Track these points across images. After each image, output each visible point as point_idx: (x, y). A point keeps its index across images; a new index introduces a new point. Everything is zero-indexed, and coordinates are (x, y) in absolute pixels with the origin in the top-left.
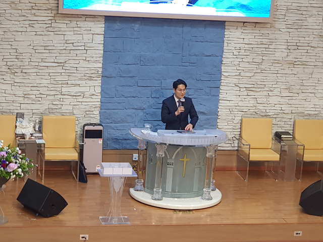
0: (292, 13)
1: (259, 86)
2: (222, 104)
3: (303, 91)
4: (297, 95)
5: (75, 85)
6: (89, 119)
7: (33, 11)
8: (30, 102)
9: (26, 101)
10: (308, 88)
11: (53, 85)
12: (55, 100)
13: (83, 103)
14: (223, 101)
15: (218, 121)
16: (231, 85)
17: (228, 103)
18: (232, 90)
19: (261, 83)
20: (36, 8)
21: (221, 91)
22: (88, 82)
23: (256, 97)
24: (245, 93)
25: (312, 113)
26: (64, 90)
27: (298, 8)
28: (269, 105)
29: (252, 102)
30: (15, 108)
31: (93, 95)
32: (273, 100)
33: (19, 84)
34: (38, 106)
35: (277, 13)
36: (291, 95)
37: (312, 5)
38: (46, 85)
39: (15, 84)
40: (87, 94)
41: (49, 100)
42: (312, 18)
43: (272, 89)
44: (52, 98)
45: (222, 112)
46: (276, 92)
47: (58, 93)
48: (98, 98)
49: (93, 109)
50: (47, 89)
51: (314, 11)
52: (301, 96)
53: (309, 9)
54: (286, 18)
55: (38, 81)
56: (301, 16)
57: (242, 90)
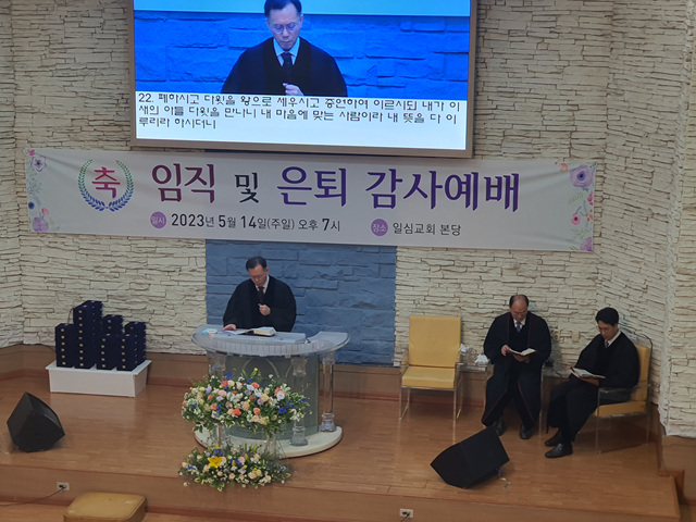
0: (512, 141)
1: (463, 264)
2: (400, 292)
3: (543, 274)
4: (533, 281)
5: (167, 255)
6: (189, 307)
7: (101, 143)
8: (103, 278)
9: (97, 277)
10: (551, 269)
11: (135, 255)
12: (138, 277)
13: (180, 283)
14: (402, 288)
15: (396, 319)
16: (414, 260)
17: (410, 291)
18: (417, 268)
19: (465, 259)
20: (105, 138)
21: (397, 270)
22: (185, 250)
23: (459, 281)
24: (440, 274)
25: (562, 311)
26: (151, 262)
27: (523, 133)
28: (484, 296)
29: (453, 290)
30: (81, 286)
31: (194, 270)
32: (489, 288)
33: (85, 252)
34: (115, 285)
35: (488, 142)
36: (521, 279)
37: (548, 128)
38: (125, 254)
39: (81, 251)
40: (186, 270)
41: (130, 276)
42: (549, 150)
43: (485, 269)
44: (134, 273)
45: (403, 305)
46: (495, 274)
47: (141, 266)
48: (202, 276)
49: (195, 293)
50: (126, 259)
51: (553, 138)
52: (540, 282)
53: (544, 134)
54: (504, 150)
55: (113, 248)
56: (530, 146)
57: (433, 269)
